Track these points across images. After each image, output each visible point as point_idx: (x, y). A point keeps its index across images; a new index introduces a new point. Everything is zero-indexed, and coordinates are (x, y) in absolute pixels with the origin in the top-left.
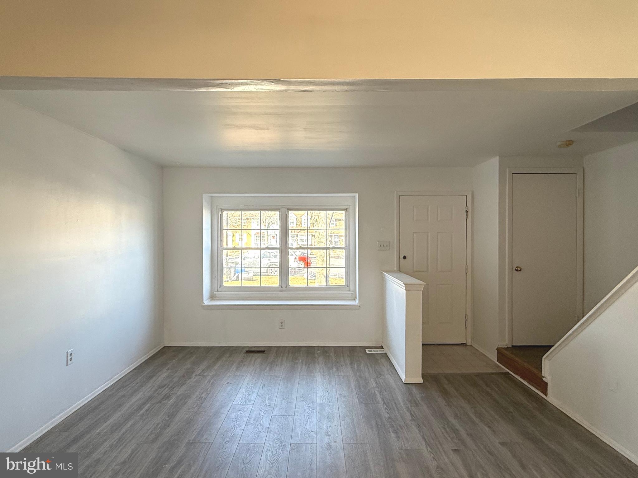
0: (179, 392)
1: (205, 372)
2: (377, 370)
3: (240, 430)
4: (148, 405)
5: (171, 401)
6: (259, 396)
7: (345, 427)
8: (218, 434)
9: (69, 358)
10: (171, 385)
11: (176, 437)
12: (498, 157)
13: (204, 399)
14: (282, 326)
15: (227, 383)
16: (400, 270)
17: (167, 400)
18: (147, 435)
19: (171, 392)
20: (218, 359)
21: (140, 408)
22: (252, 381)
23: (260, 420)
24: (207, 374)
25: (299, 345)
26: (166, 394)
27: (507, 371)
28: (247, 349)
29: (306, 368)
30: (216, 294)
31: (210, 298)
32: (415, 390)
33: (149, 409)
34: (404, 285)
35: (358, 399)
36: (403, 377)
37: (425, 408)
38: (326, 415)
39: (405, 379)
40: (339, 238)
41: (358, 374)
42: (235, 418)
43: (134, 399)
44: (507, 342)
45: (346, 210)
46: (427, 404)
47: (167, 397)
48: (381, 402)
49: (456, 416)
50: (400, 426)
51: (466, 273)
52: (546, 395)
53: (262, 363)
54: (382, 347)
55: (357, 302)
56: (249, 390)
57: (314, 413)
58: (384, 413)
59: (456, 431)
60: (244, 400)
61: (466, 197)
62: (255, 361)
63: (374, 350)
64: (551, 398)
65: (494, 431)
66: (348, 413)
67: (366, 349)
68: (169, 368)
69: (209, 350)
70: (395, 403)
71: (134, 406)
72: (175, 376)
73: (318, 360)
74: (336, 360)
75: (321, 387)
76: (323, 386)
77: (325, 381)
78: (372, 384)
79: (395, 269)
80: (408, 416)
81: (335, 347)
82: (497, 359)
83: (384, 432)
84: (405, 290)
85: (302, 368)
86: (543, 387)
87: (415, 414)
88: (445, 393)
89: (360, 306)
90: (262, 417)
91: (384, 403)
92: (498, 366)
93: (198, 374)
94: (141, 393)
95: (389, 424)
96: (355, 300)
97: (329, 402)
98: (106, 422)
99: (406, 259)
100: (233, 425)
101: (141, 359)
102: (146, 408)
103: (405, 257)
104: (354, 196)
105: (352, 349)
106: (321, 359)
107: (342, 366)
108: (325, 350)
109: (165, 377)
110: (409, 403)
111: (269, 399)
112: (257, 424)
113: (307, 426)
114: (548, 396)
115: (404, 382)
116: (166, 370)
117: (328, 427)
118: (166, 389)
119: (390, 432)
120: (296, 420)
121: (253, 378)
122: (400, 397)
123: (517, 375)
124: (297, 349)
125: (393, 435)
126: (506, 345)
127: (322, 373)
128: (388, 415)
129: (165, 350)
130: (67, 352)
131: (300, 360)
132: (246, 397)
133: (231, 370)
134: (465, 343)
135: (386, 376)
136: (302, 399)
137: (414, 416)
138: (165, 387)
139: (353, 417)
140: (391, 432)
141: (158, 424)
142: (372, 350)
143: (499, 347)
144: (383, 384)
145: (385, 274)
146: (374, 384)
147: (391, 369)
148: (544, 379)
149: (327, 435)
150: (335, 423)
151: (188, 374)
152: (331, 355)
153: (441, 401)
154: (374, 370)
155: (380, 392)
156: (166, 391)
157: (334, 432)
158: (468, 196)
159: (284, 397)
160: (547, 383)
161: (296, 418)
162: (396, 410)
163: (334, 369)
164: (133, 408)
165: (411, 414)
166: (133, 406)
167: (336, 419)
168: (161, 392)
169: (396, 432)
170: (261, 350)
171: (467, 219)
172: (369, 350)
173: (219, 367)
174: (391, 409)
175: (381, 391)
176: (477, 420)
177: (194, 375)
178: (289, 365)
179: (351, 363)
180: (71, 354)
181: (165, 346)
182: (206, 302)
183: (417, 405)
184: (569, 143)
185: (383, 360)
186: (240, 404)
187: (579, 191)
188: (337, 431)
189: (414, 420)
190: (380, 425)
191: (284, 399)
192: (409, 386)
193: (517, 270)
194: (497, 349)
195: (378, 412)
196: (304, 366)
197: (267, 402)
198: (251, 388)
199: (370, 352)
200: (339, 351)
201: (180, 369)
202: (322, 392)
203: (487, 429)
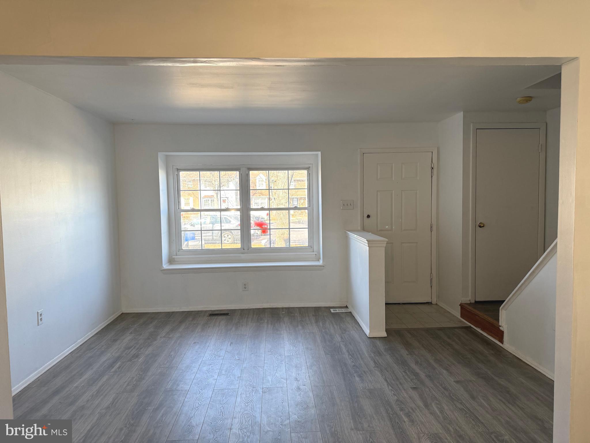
0: (147, 352)
1: (169, 335)
2: (341, 327)
3: (214, 379)
4: (119, 363)
5: (141, 359)
6: (227, 352)
7: (313, 373)
8: (193, 383)
9: (40, 318)
10: (137, 346)
11: (153, 387)
12: (462, 112)
13: (173, 356)
14: (245, 288)
15: (195, 343)
16: (364, 230)
17: (137, 359)
18: (125, 386)
19: (140, 352)
20: (181, 322)
21: (111, 366)
22: (220, 340)
23: (232, 371)
24: (173, 336)
25: (263, 307)
26: (134, 354)
27: (469, 325)
28: (210, 313)
29: (272, 327)
30: (174, 258)
31: (169, 262)
32: (378, 343)
33: (121, 366)
34: (367, 242)
35: (325, 352)
36: (367, 331)
37: (388, 357)
38: (294, 365)
39: (370, 333)
40: (298, 201)
41: (323, 331)
42: (207, 371)
43: (104, 359)
44: (470, 298)
45: (308, 169)
46: (390, 354)
47: (137, 356)
48: (347, 354)
49: (417, 363)
50: (364, 372)
51: (431, 231)
52: (502, 343)
53: (227, 324)
54: (347, 307)
55: (321, 263)
56: (217, 348)
57: (282, 363)
58: (349, 362)
59: (416, 375)
60: (213, 356)
61: (431, 153)
62: (219, 323)
63: (338, 310)
64: (507, 345)
65: (451, 373)
66: (315, 363)
67: (331, 309)
68: (132, 332)
69: (169, 315)
70: (360, 354)
71: (106, 364)
72: (140, 338)
73: (283, 320)
74: (301, 319)
75: (287, 343)
76: (290, 342)
77: (291, 337)
78: (338, 338)
79: (359, 228)
80: (372, 364)
81: (300, 308)
82: (460, 315)
83: (349, 377)
84: (368, 246)
85: (268, 326)
86: (500, 335)
87: (378, 362)
88: (407, 345)
89: (324, 266)
90: (233, 369)
91: (349, 354)
92: (461, 321)
93: (163, 336)
94: (109, 354)
95: (354, 370)
96: (319, 260)
97: (297, 354)
98: (81, 378)
99: (370, 218)
100: (206, 376)
101: (101, 325)
102: (118, 365)
103: (368, 216)
104: (317, 155)
105: (317, 310)
106: (286, 319)
107: (307, 324)
108: (290, 312)
109: (129, 340)
110: (373, 353)
111: (237, 354)
112: (229, 375)
113: (277, 374)
114: (504, 344)
115: (368, 336)
116: (129, 334)
117: (296, 374)
118: (134, 350)
119: (354, 377)
120: (265, 370)
121: (220, 337)
122: (364, 348)
123: (478, 327)
124: (262, 311)
125: (357, 379)
126: (469, 301)
127: (288, 331)
128: (353, 364)
129: (123, 317)
130: (38, 312)
131: (265, 320)
132: (216, 353)
133: (197, 331)
134: (431, 302)
135: (351, 332)
136: (270, 353)
137: (378, 363)
138: (131, 349)
139: (320, 366)
140: (356, 377)
141: (133, 378)
142: (337, 309)
143: (462, 303)
144: (348, 338)
145: (348, 233)
146: (339, 339)
147: (356, 326)
148: (501, 328)
149: (296, 380)
150: (303, 371)
151: (153, 337)
152: (296, 315)
153: (404, 352)
154: (339, 328)
155: (346, 346)
156: (134, 352)
157: (302, 378)
158: (433, 153)
159: (253, 352)
160: (503, 332)
161: (266, 368)
162: (360, 359)
163: (300, 327)
164: (105, 366)
165: (375, 362)
166: (104, 365)
167: (303, 368)
168: (128, 352)
169: (361, 377)
170: (224, 313)
171: (432, 176)
172: (333, 310)
173: (183, 329)
174: (356, 359)
175: (346, 344)
176: (436, 365)
177: (159, 337)
178: (254, 324)
179: (317, 322)
180: (41, 315)
181: (123, 313)
182: (165, 266)
183: (379, 354)
184: (529, 99)
185: (348, 319)
186: (210, 359)
187: (541, 146)
188: (306, 377)
189: (377, 367)
190: (345, 372)
191: (252, 354)
192: (373, 340)
193: (480, 227)
194: (460, 305)
195: (344, 361)
196: (269, 326)
197: (236, 357)
198: (219, 346)
199: (334, 312)
200: (303, 311)
201: (144, 332)
202: (289, 347)
203: (445, 372)
